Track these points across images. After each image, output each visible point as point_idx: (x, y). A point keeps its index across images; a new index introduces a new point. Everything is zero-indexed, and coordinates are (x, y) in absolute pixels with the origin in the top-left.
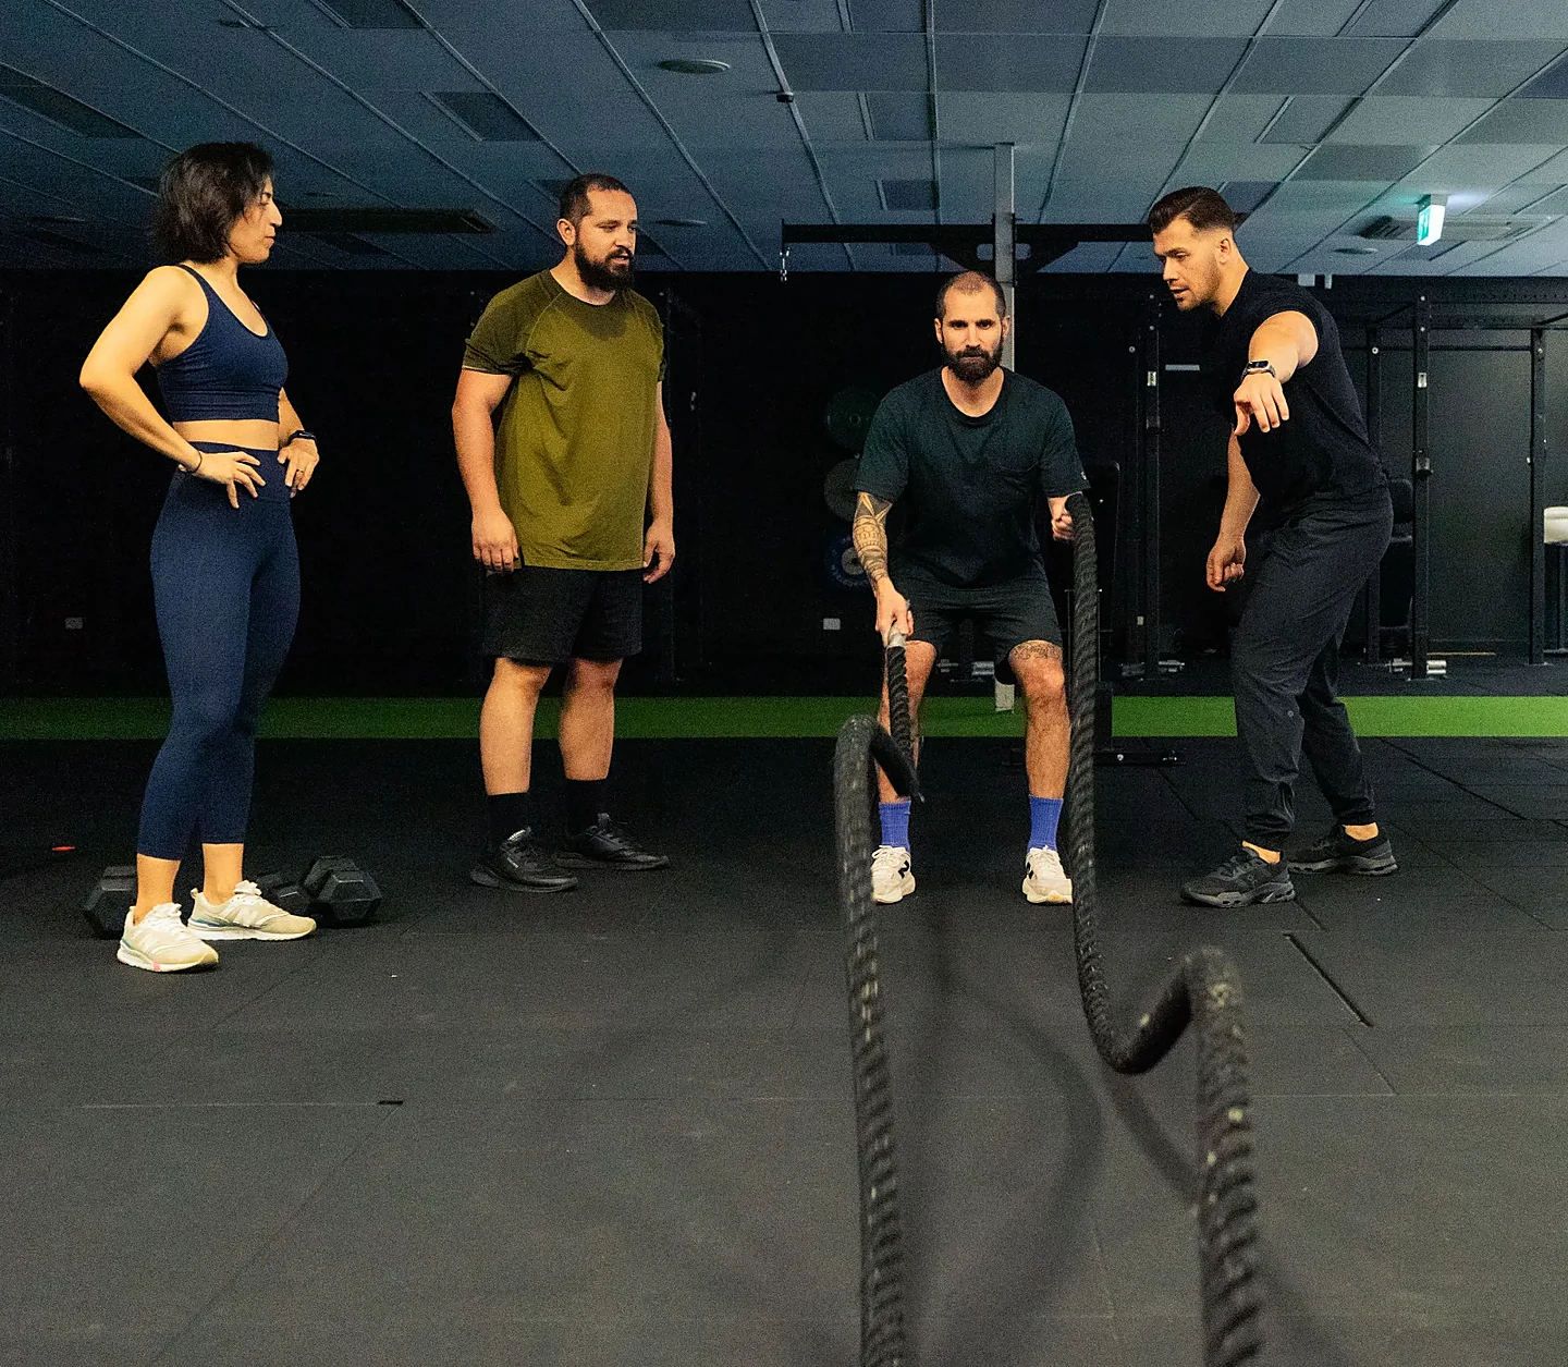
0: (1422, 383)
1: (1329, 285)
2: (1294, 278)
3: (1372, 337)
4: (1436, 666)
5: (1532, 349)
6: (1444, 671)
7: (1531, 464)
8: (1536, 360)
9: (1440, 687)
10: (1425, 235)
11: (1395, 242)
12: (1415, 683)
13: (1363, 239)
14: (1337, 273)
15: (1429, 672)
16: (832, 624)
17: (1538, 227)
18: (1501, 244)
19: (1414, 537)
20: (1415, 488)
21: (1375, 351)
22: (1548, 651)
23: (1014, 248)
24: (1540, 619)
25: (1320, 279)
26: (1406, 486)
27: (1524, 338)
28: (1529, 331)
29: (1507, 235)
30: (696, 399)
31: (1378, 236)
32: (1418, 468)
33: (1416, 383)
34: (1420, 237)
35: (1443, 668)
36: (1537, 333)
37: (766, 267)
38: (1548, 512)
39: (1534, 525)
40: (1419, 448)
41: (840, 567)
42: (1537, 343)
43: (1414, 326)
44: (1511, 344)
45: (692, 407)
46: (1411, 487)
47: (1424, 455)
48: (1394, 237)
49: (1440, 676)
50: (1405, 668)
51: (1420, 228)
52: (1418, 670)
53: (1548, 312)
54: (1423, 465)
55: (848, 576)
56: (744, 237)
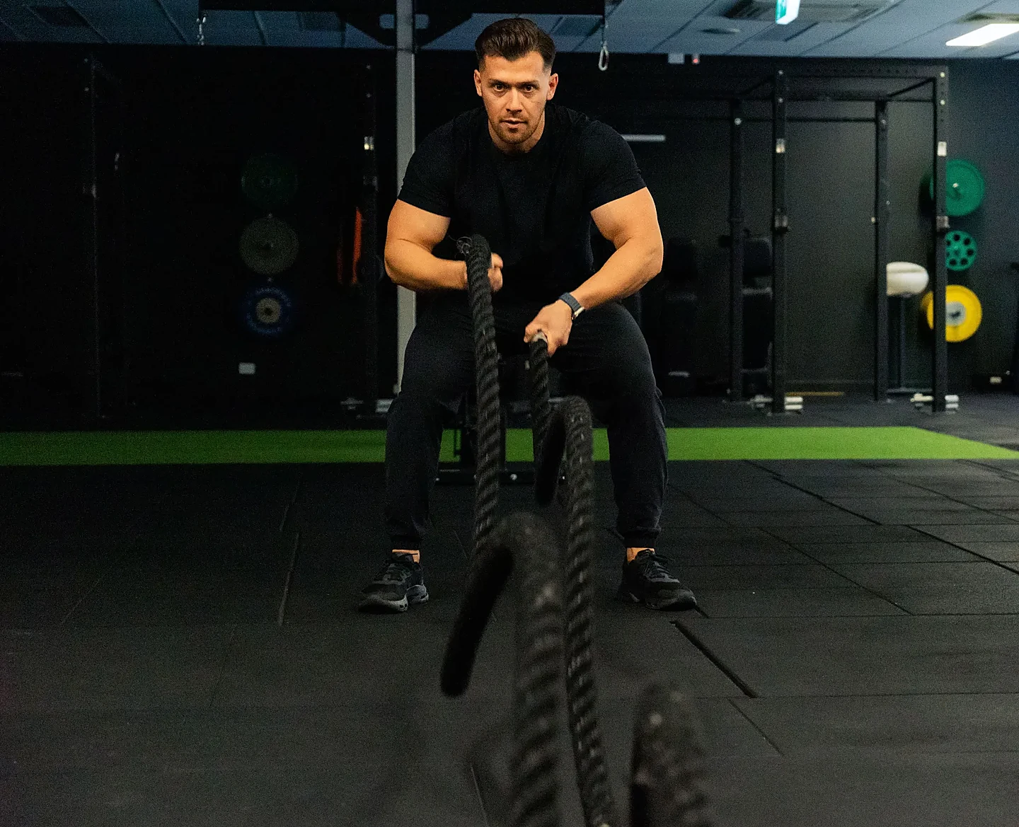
0: (780, 149)
1: (696, 61)
2: (665, 57)
3: (735, 109)
4: (793, 402)
5: (876, 121)
6: (799, 407)
7: (876, 223)
8: (880, 131)
9: (797, 419)
10: (783, 14)
11: (755, 22)
12: (775, 415)
13: (728, 20)
14: (704, 53)
15: (788, 407)
16: (247, 369)
17: (881, 11)
18: (848, 25)
19: (773, 287)
20: (773, 245)
21: (738, 122)
22: (890, 391)
23: (414, 18)
24: (883, 363)
25: (688, 58)
26: (765, 245)
27: (869, 109)
28: (873, 104)
29: (855, 17)
30: (119, 159)
31: (741, 17)
32: (777, 224)
33: (774, 148)
34: (778, 16)
35: (798, 404)
36: (881, 105)
37: (184, 40)
38: (891, 267)
39: (879, 277)
40: (777, 206)
41: (255, 319)
42: (881, 115)
43: (772, 98)
44: (857, 116)
45: (116, 167)
46: (770, 245)
47: (783, 211)
48: (755, 18)
49: (797, 411)
50: (766, 404)
51: (779, 9)
52: (778, 406)
53: (889, 87)
54: (781, 221)
55: (263, 325)
56: (163, 12)
